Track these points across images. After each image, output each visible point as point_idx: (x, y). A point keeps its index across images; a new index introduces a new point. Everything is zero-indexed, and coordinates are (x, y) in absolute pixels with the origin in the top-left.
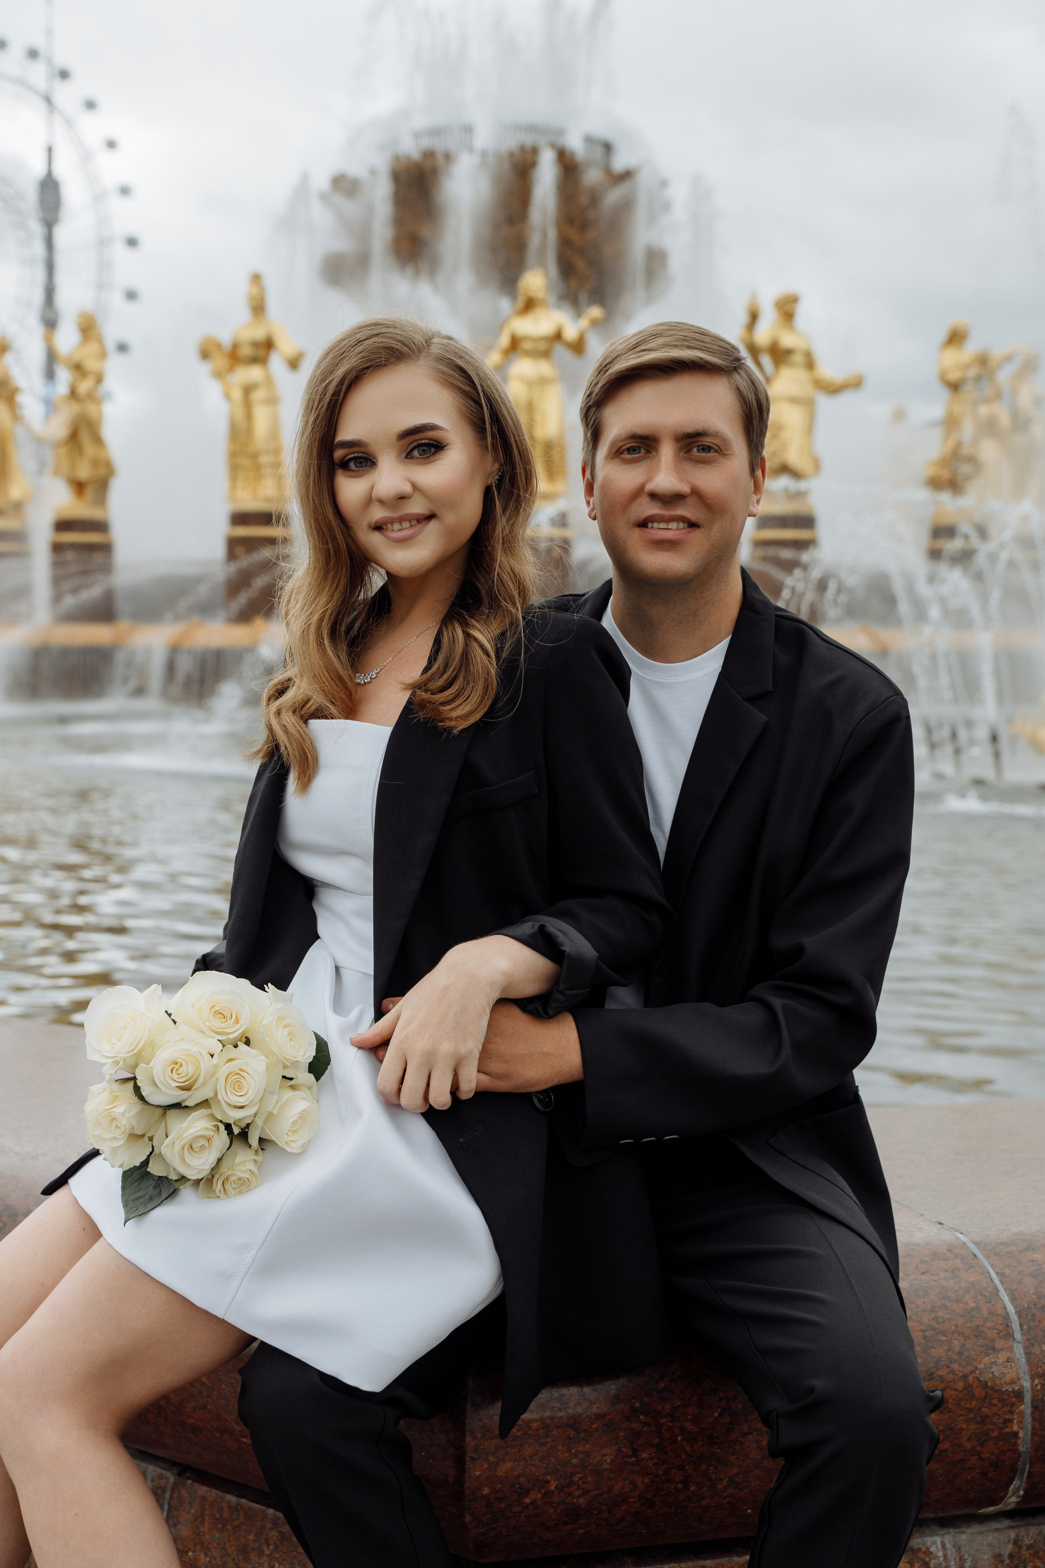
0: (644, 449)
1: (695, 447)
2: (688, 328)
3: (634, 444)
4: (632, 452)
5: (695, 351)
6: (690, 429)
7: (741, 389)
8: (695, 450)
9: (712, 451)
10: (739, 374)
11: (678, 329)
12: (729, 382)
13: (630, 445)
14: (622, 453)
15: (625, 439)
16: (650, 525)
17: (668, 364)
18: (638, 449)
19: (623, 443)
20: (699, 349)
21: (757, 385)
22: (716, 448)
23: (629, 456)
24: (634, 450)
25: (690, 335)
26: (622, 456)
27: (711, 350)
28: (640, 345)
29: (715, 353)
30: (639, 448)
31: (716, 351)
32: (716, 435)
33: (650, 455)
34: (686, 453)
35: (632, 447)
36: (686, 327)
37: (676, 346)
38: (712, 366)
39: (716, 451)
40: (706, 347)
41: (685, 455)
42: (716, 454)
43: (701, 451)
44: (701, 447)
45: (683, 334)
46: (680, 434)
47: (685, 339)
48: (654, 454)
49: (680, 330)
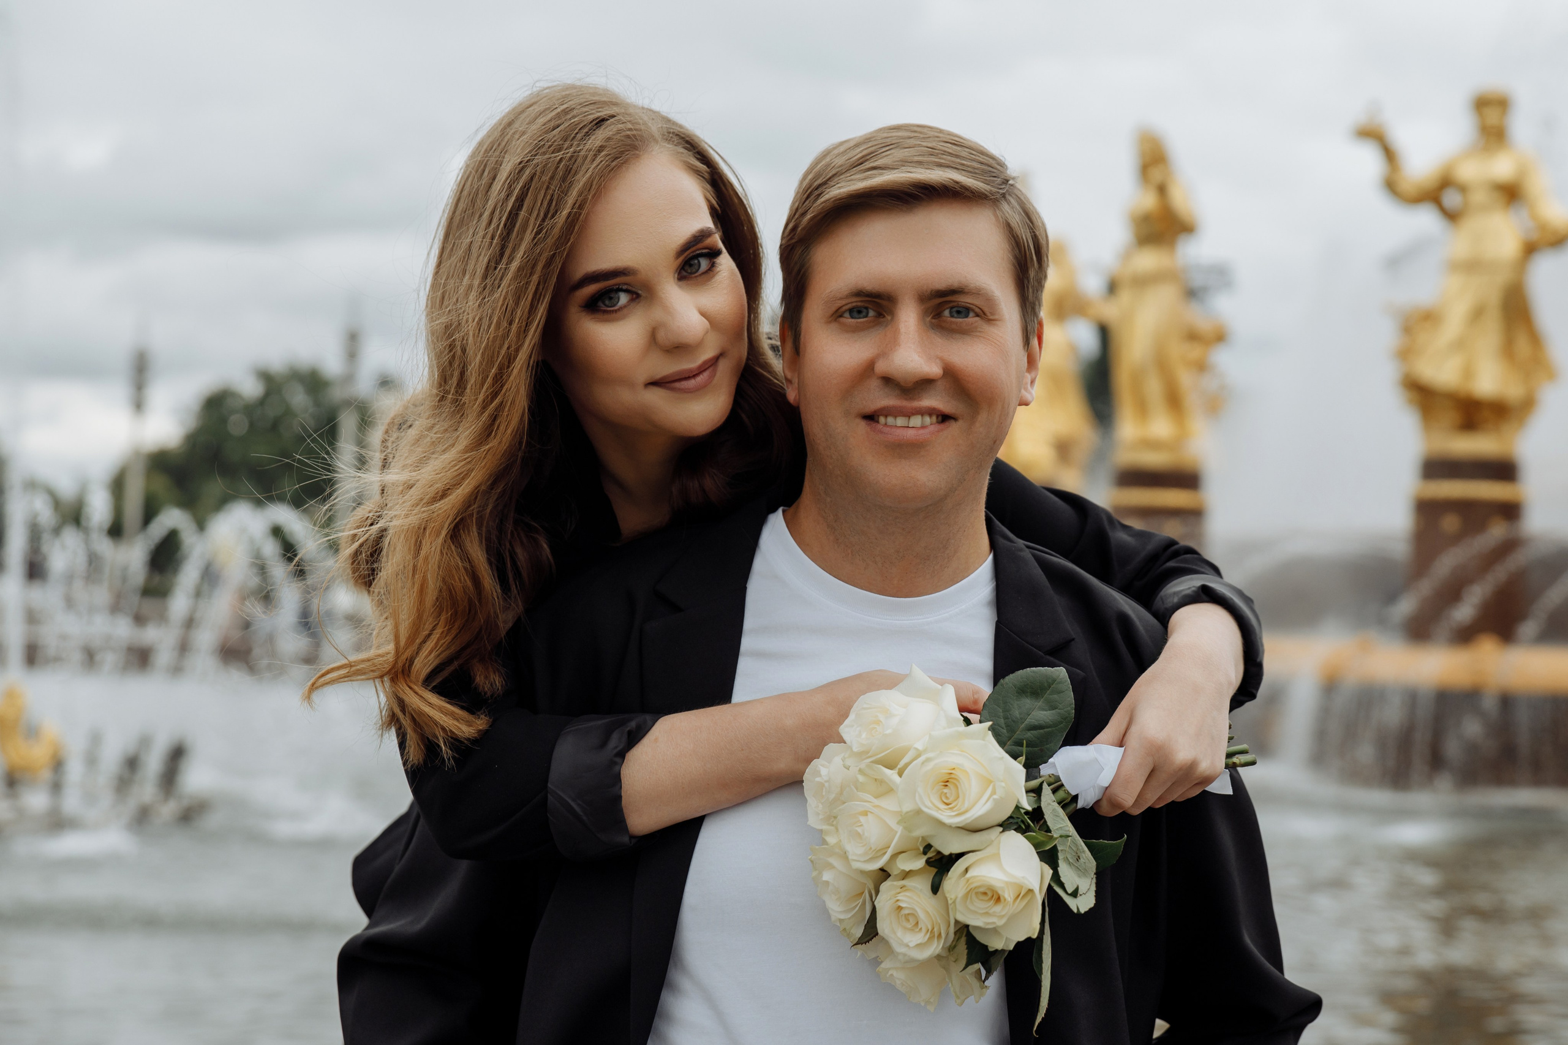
0: (873, 310)
1: (947, 308)
2: (936, 134)
3: (859, 304)
4: (855, 314)
5: (947, 170)
6: (941, 284)
7: (1012, 224)
8: (947, 313)
9: (971, 314)
10: (1009, 203)
11: (922, 136)
12: (996, 216)
13: (854, 304)
14: (841, 316)
15: (847, 297)
16: (882, 420)
17: (909, 188)
18: (865, 310)
19: (844, 302)
20: (952, 167)
21: (1034, 219)
22: (977, 310)
23: (853, 320)
24: (859, 312)
25: (940, 146)
26: (842, 320)
27: (969, 169)
28: (867, 160)
29: (976, 173)
30: (867, 308)
31: (976, 171)
32: (978, 292)
33: (882, 319)
34: (933, 318)
35: (856, 307)
36: (932, 133)
37: (920, 163)
38: (972, 192)
39: (977, 315)
40: (963, 165)
41: (933, 321)
42: (977, 319)
43: (956, 315)
44: (955, 309)
45: (930, 145)
46: (927, 291)
47: (932, 151)
48: (889, 318)
49: (924, 138)
